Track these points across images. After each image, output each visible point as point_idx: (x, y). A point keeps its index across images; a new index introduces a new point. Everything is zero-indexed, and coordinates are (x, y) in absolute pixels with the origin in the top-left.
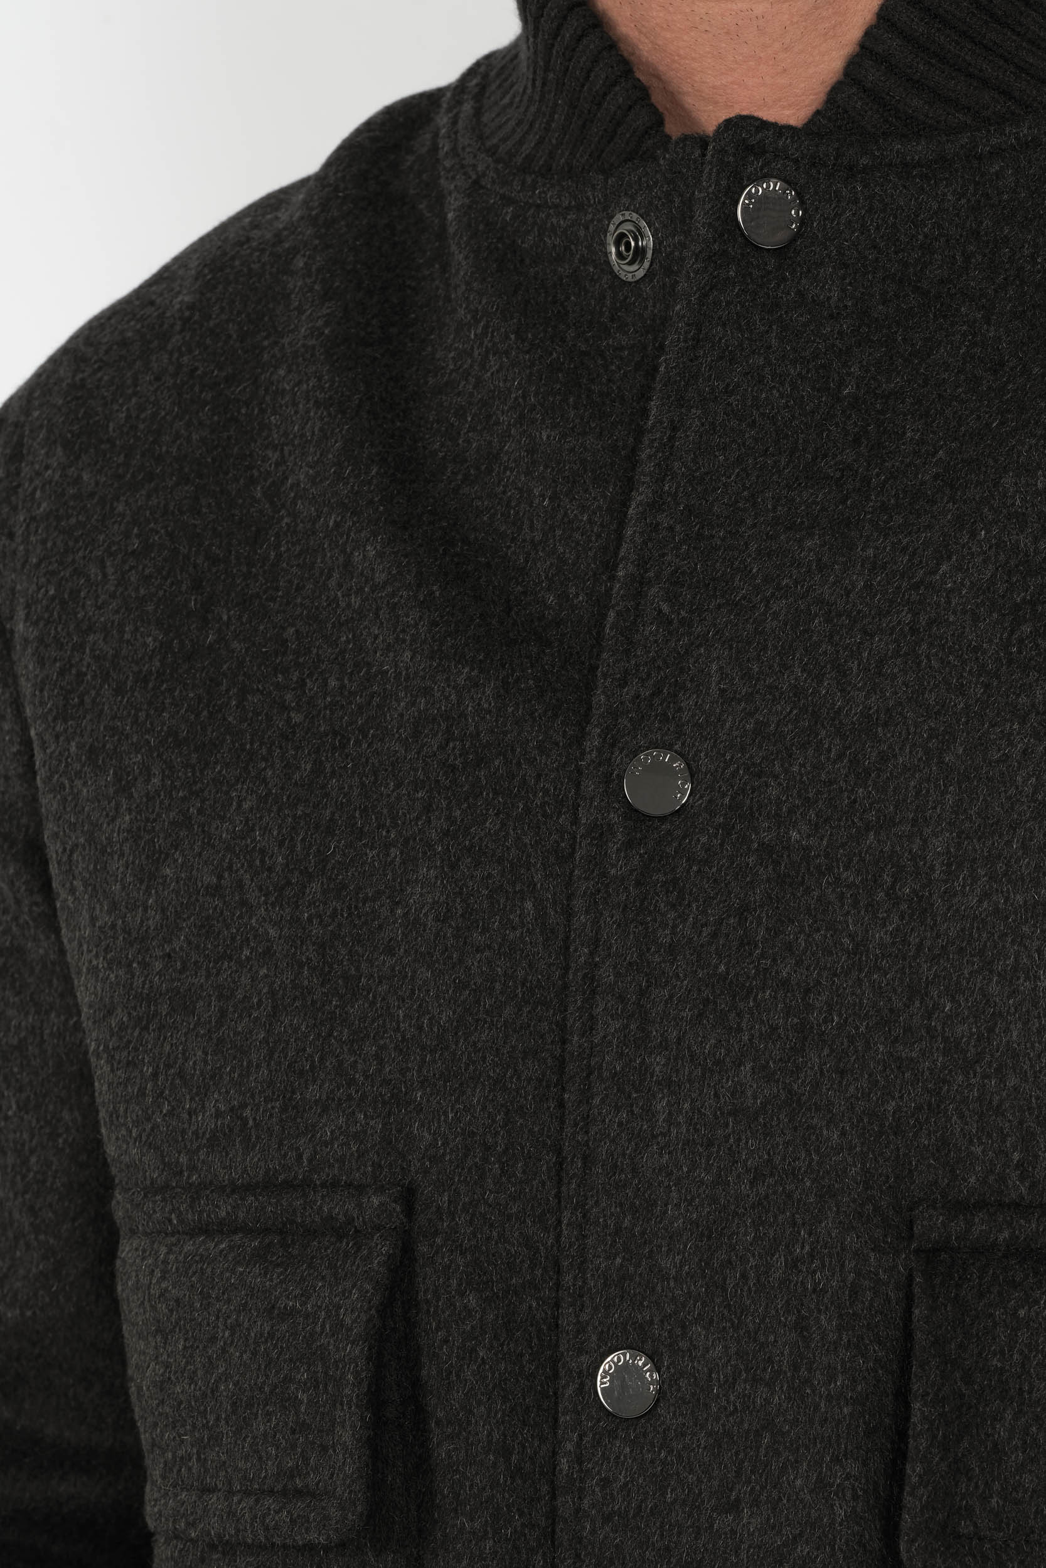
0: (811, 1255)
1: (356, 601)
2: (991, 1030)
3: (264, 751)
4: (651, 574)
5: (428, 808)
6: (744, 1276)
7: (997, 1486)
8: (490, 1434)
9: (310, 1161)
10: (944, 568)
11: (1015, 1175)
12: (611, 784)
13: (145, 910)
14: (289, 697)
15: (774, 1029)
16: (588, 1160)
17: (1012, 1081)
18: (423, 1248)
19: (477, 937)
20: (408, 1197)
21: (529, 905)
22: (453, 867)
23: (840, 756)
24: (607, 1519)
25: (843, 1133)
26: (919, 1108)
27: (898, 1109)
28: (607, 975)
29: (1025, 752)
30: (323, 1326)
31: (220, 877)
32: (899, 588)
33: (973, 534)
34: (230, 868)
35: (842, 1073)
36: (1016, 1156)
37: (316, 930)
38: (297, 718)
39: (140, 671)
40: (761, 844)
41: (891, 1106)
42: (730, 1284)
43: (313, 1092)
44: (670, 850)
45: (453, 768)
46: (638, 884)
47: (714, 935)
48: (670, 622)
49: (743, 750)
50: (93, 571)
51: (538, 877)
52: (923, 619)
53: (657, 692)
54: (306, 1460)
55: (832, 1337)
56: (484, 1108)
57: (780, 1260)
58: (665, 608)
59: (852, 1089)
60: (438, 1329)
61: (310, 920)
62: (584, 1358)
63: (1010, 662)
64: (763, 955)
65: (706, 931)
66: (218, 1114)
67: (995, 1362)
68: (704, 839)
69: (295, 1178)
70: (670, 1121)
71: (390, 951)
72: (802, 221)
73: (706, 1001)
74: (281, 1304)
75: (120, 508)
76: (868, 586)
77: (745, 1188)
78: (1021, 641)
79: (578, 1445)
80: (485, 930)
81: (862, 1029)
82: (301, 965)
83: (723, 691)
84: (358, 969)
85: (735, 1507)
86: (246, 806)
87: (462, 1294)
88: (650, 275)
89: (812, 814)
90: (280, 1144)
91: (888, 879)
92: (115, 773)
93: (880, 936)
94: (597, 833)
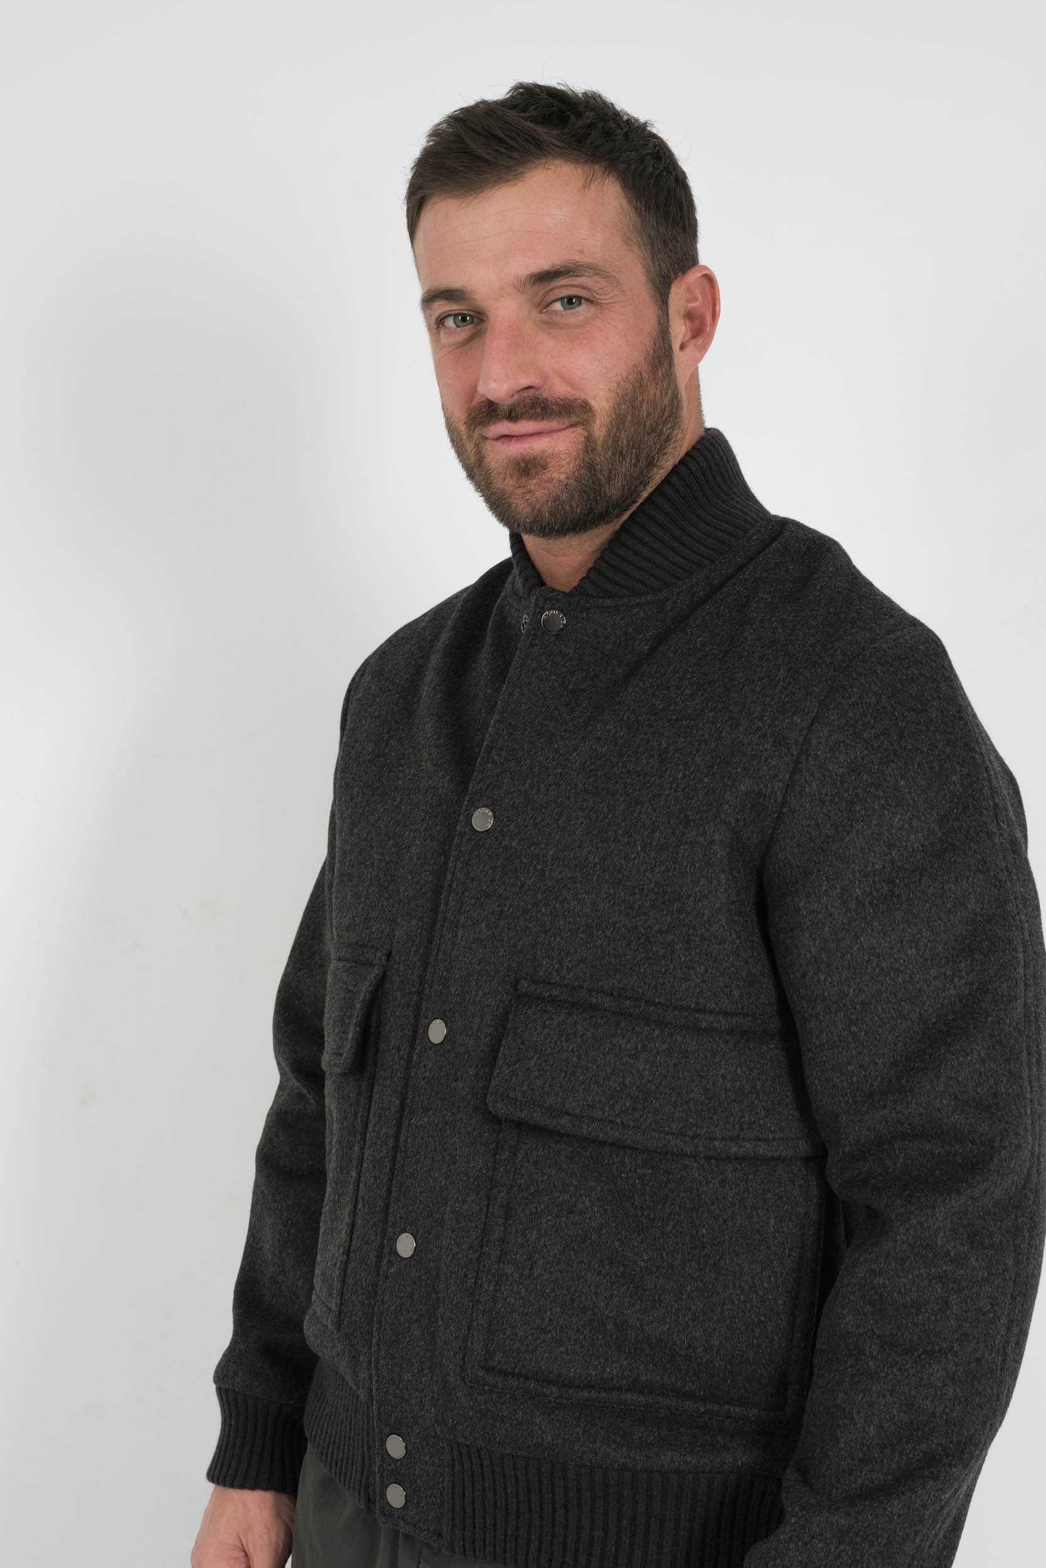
0: (489, 992)
2: (554, 920)
4: (494, 745)
6: (470, 997)
8: (395, 1043)
9: (368, 938)
10: (574, 754)
11: (555, 973)
12: (469, 817)
16: (438, 950)
17: (558, 939)
18: (389, 973)
20: (389, 955)
21: (442, 858)
24: (423, 1079)
25: (505, 951)
26: (529, 945)
27: (523, 944)
28: (455, 885)
30: (357, 996)
31: (368, 835)
34: (371, 832)
35: (509, 929)
36: (556, 967)
40: (505, 845)
41: (521, 943)
42: (467, 999)
43: (373, 914)
44: (479, 844)
45: (433, 806)
46: (469, 854)
47: (485, 876)
48: (496, 763)
49: (509, 811)
53: (488, 787)
54: (343, 1043)
55: (489, 1022)
56: (416, 927)
57: (480, 994)
58: (495, 758)
59: (511, 936)
60: (387, 1003)
62: (427, 1021)
64: (496, 885)
65: (484, 874)
66: (350, 919)
67: (534, 1038)
68: (490, 841)
70: (461, 939)
72: (565, 625)
73: (478, 899)
74: (349, 988)
77: (476, 966)
79: (420, 1052)
80: (429, 864)
81: (518, 915)
82: (381, 869)
83: (507, 789)
85: (458, 1080)
87: (396, 991)
89: (520, 837)
90: (362, 931)
93: (528, 882)
94: (462, 835)
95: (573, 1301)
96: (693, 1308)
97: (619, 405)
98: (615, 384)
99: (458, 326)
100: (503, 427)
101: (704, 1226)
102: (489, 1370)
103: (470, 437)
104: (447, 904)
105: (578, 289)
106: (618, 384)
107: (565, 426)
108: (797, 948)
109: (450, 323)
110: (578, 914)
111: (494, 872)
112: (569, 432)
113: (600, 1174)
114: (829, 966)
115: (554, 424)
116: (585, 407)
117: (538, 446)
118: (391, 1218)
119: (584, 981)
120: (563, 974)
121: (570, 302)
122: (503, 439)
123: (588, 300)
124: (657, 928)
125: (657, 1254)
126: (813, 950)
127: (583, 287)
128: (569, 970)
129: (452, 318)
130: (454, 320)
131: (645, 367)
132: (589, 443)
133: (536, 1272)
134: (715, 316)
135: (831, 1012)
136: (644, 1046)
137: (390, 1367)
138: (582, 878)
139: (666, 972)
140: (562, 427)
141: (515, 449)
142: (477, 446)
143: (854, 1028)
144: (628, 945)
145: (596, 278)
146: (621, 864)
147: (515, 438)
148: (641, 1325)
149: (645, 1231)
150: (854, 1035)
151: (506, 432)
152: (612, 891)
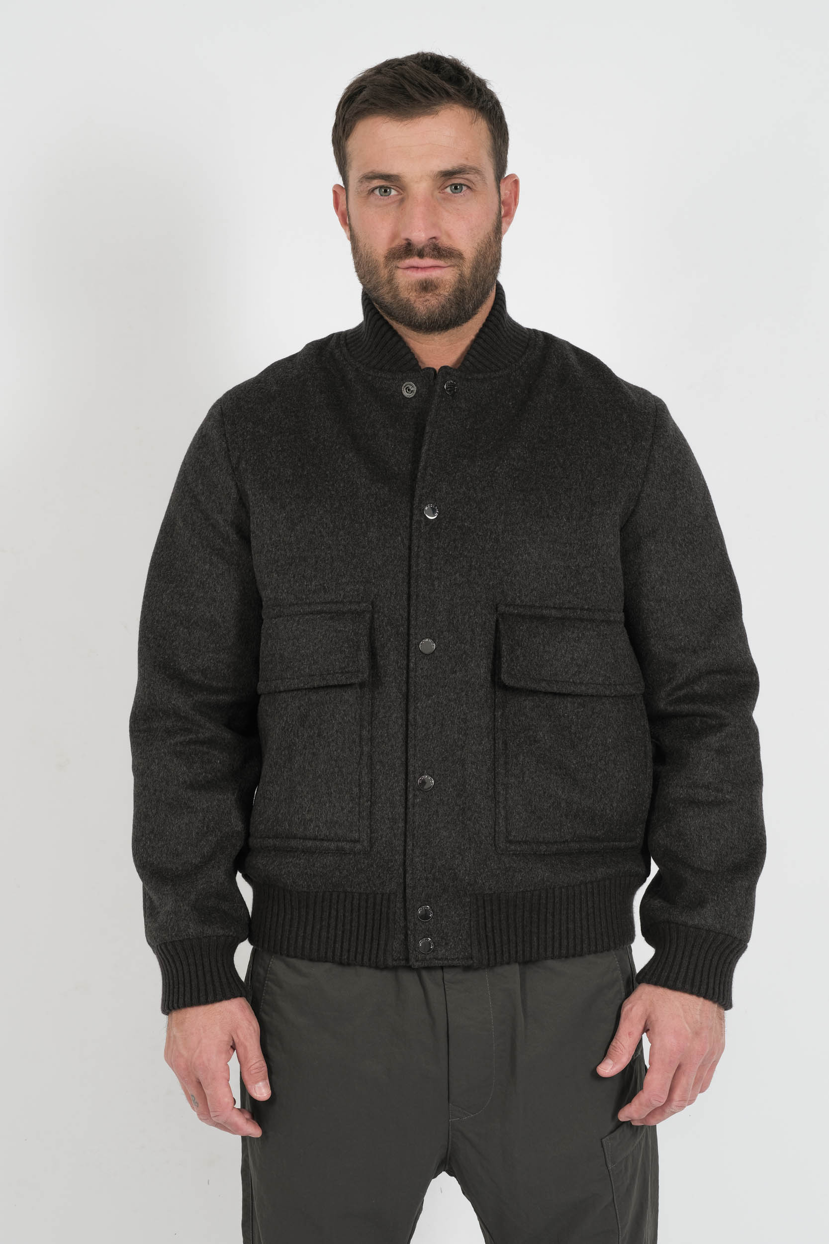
0: (475, 615)
1: (347, 467)
2: (512, 567)
3: (324, 500)
4: (428, 465)
5: (372, 515)
6: (458, 620)
7: (518, 665)
8: (394, 658)
9: (343, 596)
10: (497, 468)
11: (518, 599)
12: (420, 512)
13: (291, 537)
14: (330, 487)
15: (463, 566)
16: (417, 596)
17: (518, 578)
18: (376, 616)
19: (387, 545)
20: (372, 604)
21: (399, 538)
22: (380, 529)
23: (476, 507)
24: (422, 677)
25: (481, 589)
26: (498, 583)
27: (493, 584)
28: (422, 554)
29: (519, 508)
30: (351, 633)
31: (314, 529)
32: (487, 472)
33: (504, 461)
34: (317, 527)
35: (480, 576)
36: (518, 595)
37: (343, 542)
38: (333, 493)
39: (287, 480)
40: (458, 526)
41: (491, 583)
42: (455, 622)
43: (344, 580)
44: (436, 526)
45: (378, 506)
46: (428, 534)
47: (448, 546)
48: (433, 476)
49: (452, 505)
50: (269, 455)
51: (401, 532)
52: (493, 479)
53: (431, 491)
54: (348, 664)
55: (480, 633)
56: (390, 584)
57: (467, 617)
58: (432, 473)
59: (483, 579)
60: (380, 634)
61: (341, 540)
62: (417, 640)
63: (514, 489)
64: (460, 550)
65: (446, 544)
66: (316, 586)
67: (516, 638)
68: (444, 524)
69: (339, 600)
70: (439, 586)
71: (364, 547)
72: (457, 390)
73: (447, 560)
74: (339, 629)
75: (273, 440)
76: (479, 471)
77: (458, 601)
78: (516, 484)
79: (415, 660)
80: (389, 543)
81: (484, 566)
82: (339, 551)
83: (446, 492)
84: (355, 551)
85: (455, 672)
86: (320, 513)
87: (387, 626)
88: (414, 397)
89: (470, 520)
90: (335, 592)
91: (489, 534)
92: (280, 504)
93: (488, 546)
94: (419, 522)
95: (545, 793)
96: (602, 787)
97: (477, 256)
98: (477, 244)
99: (382, 195)
100: (415, 261)
101: (610, 737)
102: (511, 842)
103: (386, 267)
104: (418, 565)
105: (466, 181)
106: (478, 245)
107: (448, 265)
108: (648, 572)
109: (377, 192)
110: (529, 562)
111: (454, 543)
112: (451, 269)
113: (550, 716)
114: (668, 581)
115: (440, 263)
116: (460, 256)
117: (434, 274)
118: (411, 769)
119: (536, 602)
120: (523, 598)
121: (456, 188)
122: (412, 269)
123: (469, 187)
124: (583, 565)
125: (582, 759)
126: (659, 573)
127: (467, 179)
128: (526, 596)
129: (378, 189)
130: (379, 190)
131: (492, 233)
132: (461, 278)
133: (526, 779)
134: (516, 204)
135: (670, 606)
136: (583, 634)
137: (423, 861)
138: (529, 540)
139: (591, 589)
140: (446, 265)
141: (421, 275)
142: (390, 272)
143: (682, 615)
144: (564, 577)
145: (476, 175)
146: (555, 529)
147: (420, 269)
148: (580, 801)
149: (575, 747)
150: (682, 618)
151: (415, 264)
152: (552, 546)
